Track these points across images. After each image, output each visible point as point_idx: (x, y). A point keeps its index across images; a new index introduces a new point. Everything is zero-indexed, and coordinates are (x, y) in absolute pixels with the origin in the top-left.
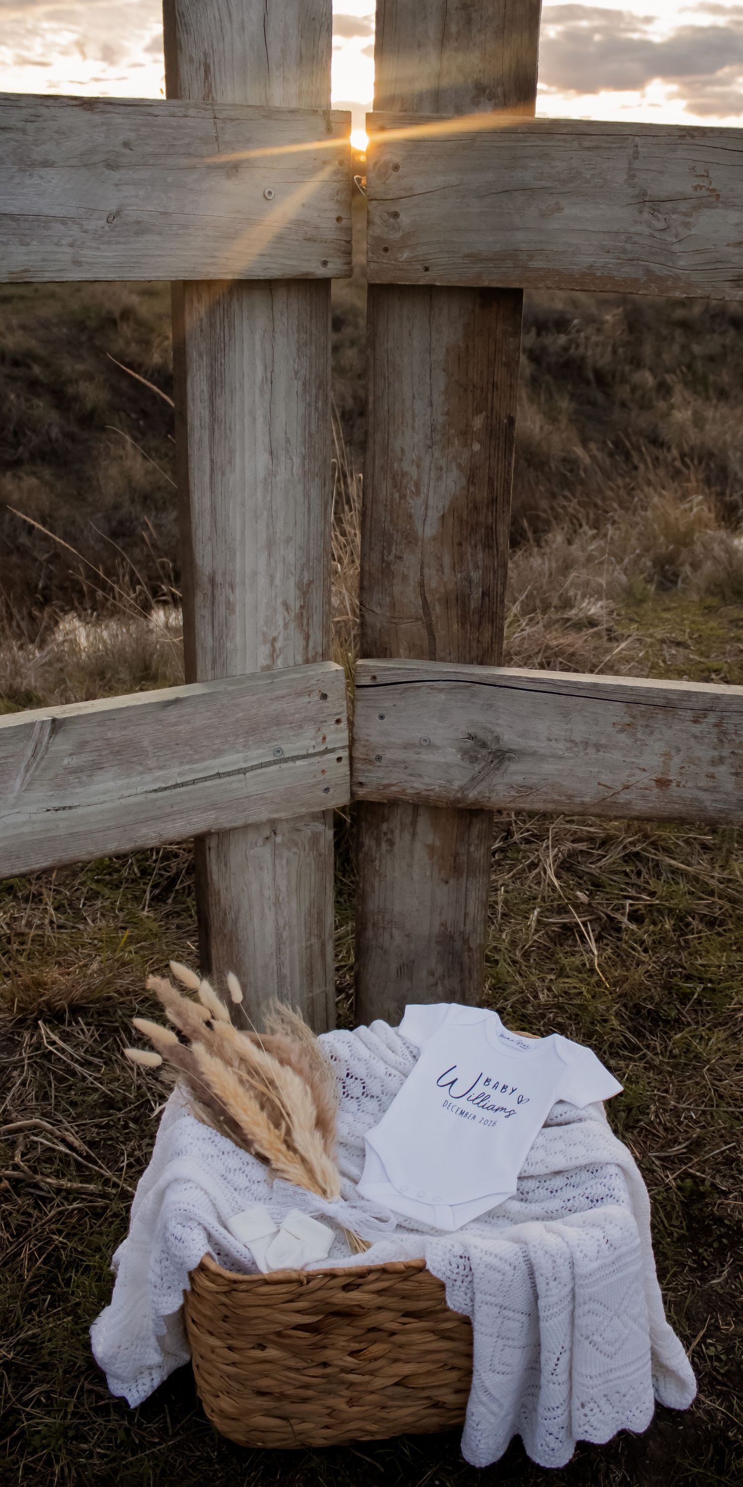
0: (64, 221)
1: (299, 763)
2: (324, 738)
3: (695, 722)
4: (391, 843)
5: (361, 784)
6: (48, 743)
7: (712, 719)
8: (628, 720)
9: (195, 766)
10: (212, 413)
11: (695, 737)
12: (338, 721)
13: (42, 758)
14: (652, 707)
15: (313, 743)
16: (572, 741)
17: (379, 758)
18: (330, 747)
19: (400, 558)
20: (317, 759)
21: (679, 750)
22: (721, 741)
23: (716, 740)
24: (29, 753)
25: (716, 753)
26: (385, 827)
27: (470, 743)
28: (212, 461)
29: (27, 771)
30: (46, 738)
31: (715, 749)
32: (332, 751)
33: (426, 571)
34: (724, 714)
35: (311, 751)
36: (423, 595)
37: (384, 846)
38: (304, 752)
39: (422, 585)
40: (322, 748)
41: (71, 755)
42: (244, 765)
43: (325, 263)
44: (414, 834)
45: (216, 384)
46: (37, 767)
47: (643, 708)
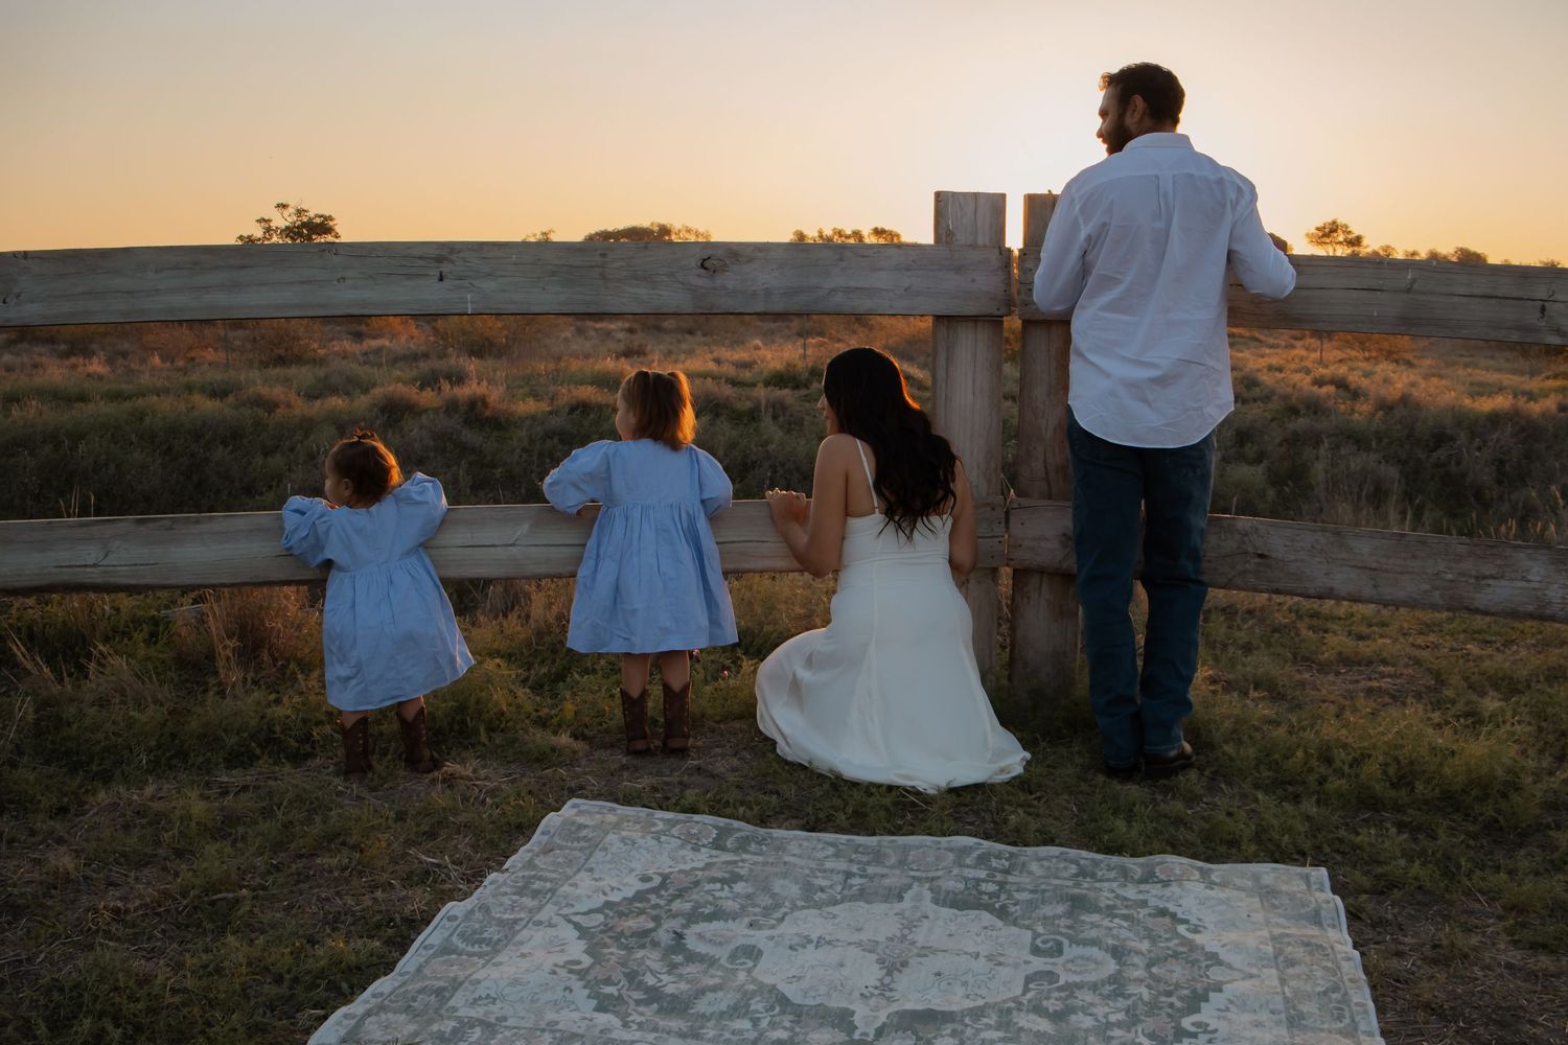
0: (886, 290)
2: (992, 530)
4: (1029, 598)
5: (1012, 559)
10: (947, 373)
12: (1000, 523)
15: (987, 531)
17: (1020, 546)
18: (995, 534)
19: (1034, 448)
26: (1026, 589)
27: (1063, 538)
28: (946, 395)
33: (1047, 454)
35: (986, 535)
36: (1046, 467)
37: (1025, 601)
39: (1045, 461)
40: (991, 535)
43: (998, 309)
44: (1040, 594)
45: (949, 360)
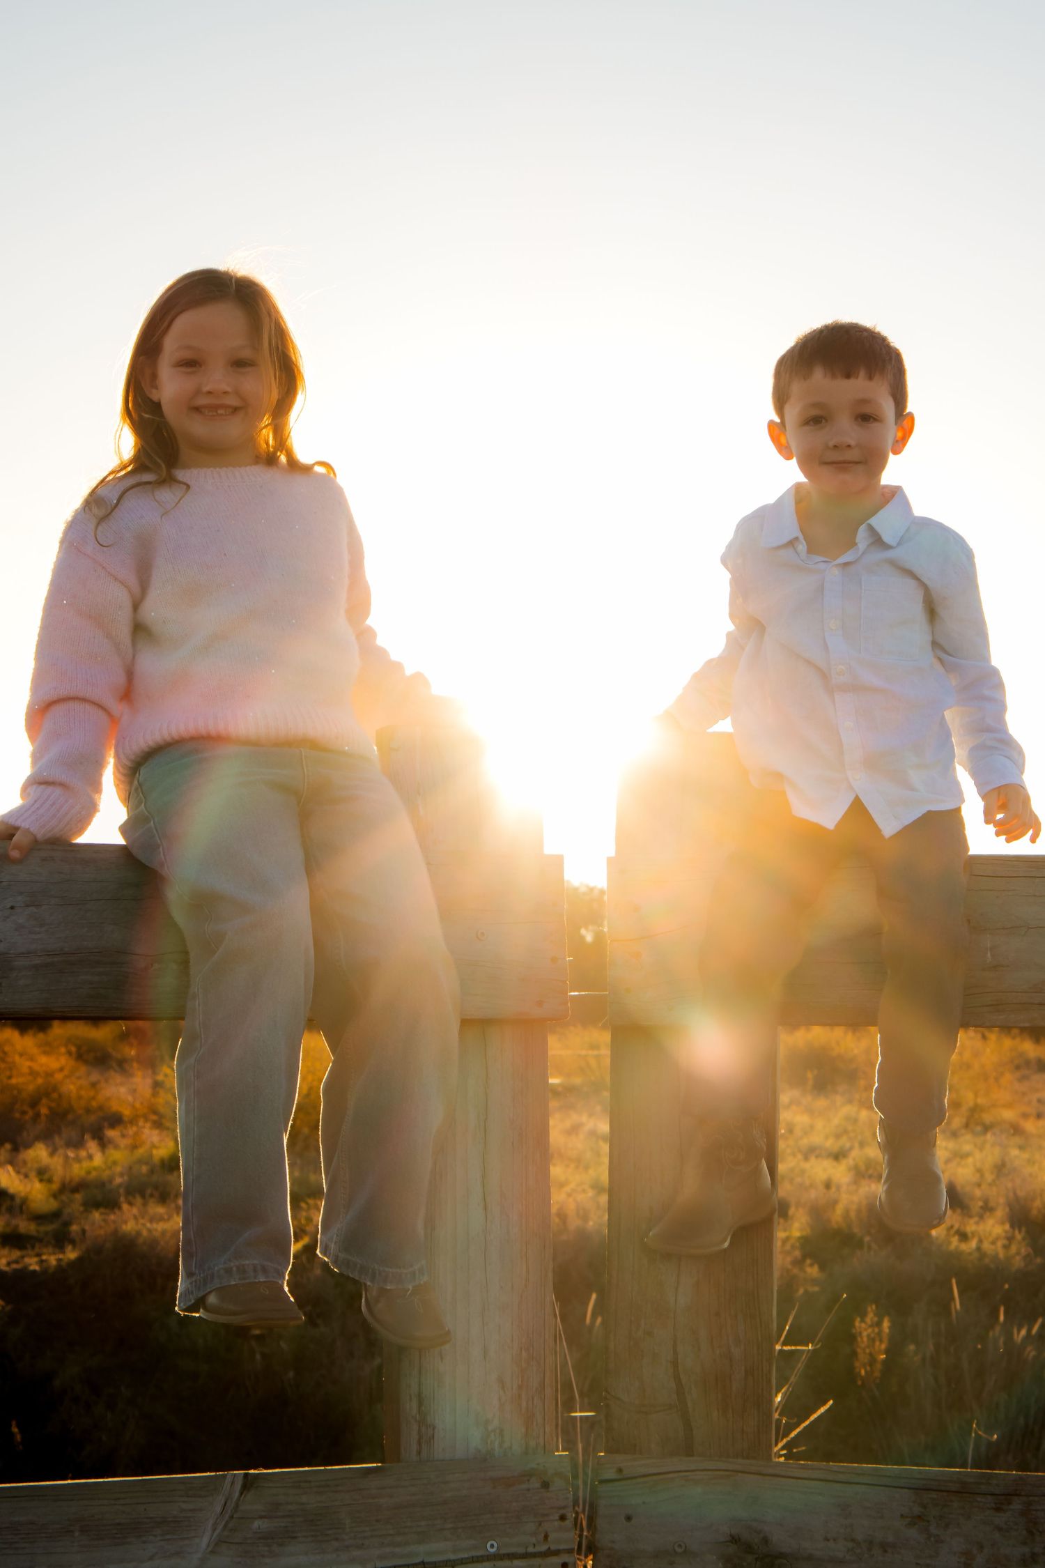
1: (517, 1563)
2: (546, 1537)
3: (998, 1509)
6: (239, 1499)
7: (1017, 1505)
8: (917, 1510)
9: (397, 1550)
11: (1000, 1529)
12: (563, 1518)
13: (232, 1517)
14: (945, 1494)
15: (534, 1540)
16: (853, 1540)
18: (553, 1547)
19: (650, 1333)
20: (538, 1561)
21: (981, 1547)
22: (1031, 1533)
23: (1024, 1532)
24: (218, 1509)
25: (1026, 1550)
29: (214, 1530)
30: (237, 1495)
31: (1025, 1543)
32: (556, 1553)
33: (680, 1348)
34: (1031, 1498)
35: (531, 1550)
36: (677, 1377)
38: (521, 1550)
39: (675, 1364)
40: (543, 1548)
41: (261, 1517)
42: (452, 1557)
46: (225, 1526)
47: (934, 1495)
